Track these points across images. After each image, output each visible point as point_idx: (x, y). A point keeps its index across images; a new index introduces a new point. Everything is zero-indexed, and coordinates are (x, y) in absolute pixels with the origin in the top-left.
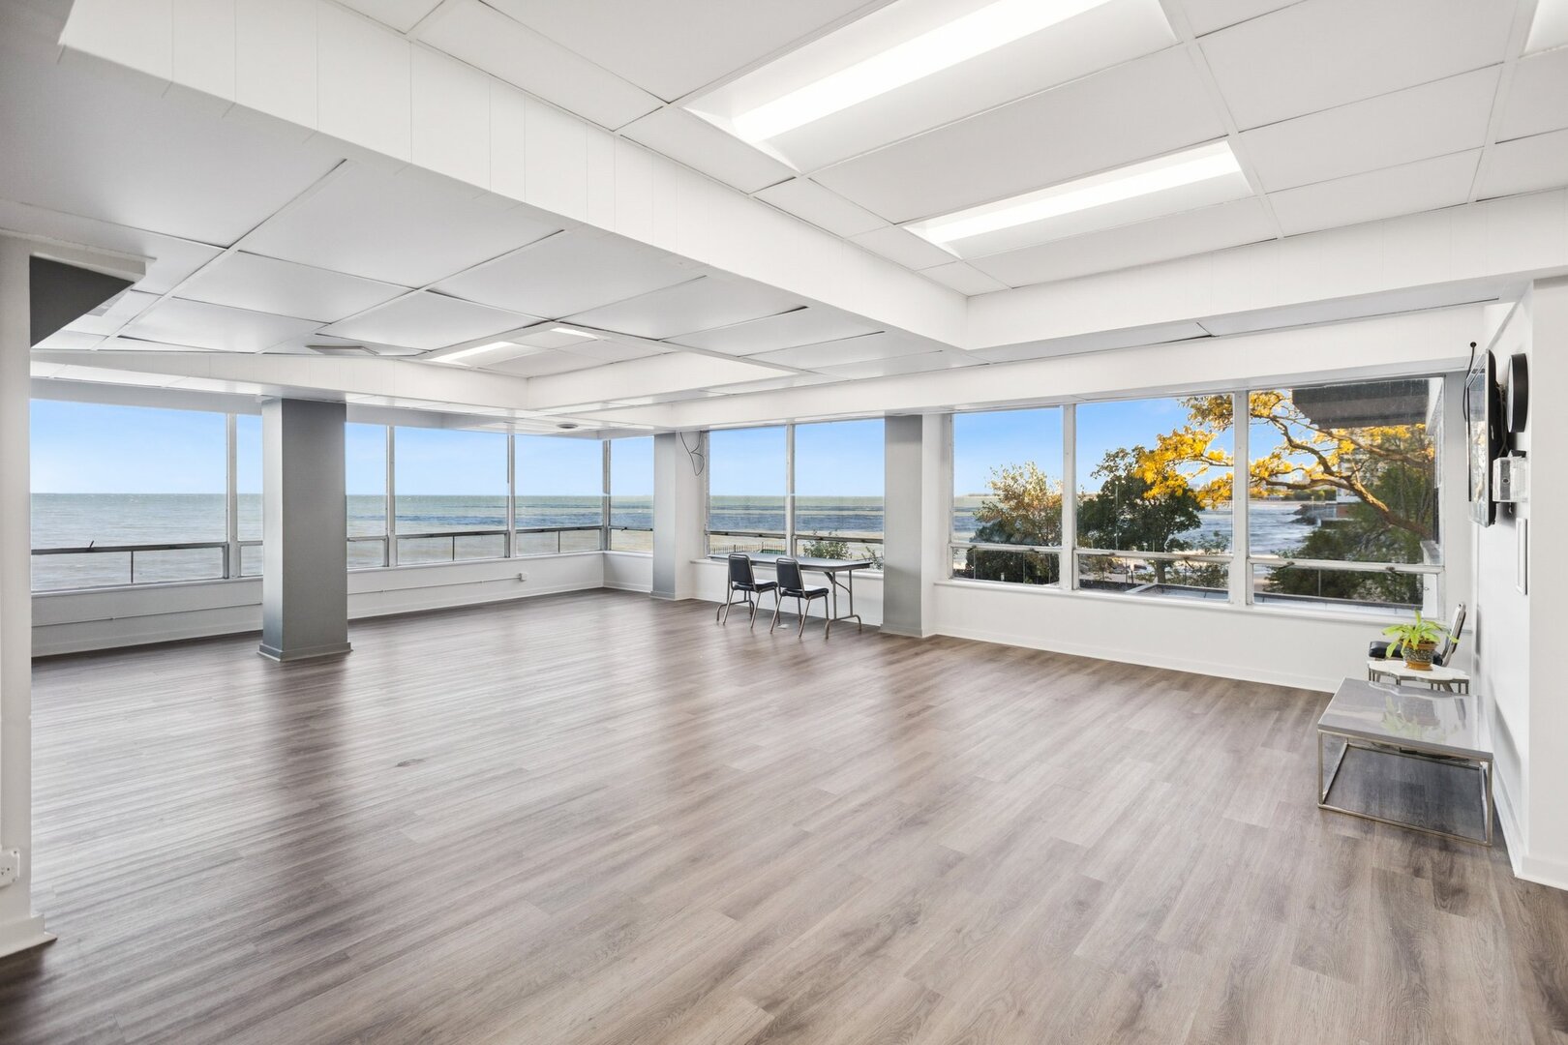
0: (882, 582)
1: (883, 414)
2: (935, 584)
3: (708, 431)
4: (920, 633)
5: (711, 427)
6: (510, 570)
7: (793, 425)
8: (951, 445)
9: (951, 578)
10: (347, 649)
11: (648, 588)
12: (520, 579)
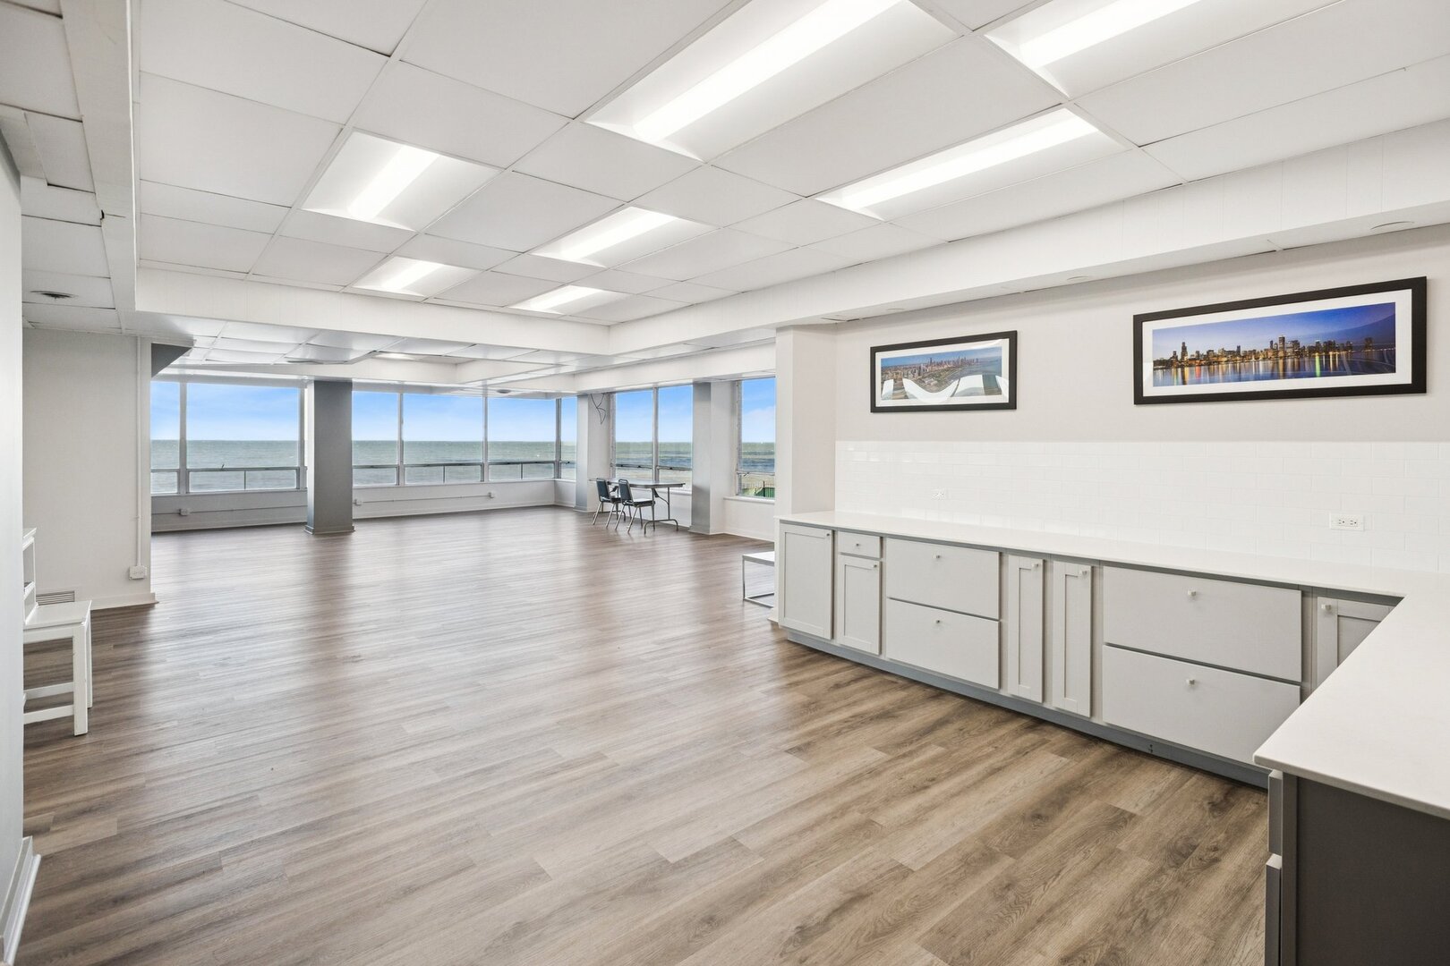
0: (691, 498)
1: (691, 381)
2: (725, 499)
3: (615, 392)
4: (708, 531)
5: (617, 389)
6: (484, 490)
7: (657, 388)
8: (740, 402)
9: (737, 495)
10: (352, 530)
11: (573, 503)
12: (490, 496)
